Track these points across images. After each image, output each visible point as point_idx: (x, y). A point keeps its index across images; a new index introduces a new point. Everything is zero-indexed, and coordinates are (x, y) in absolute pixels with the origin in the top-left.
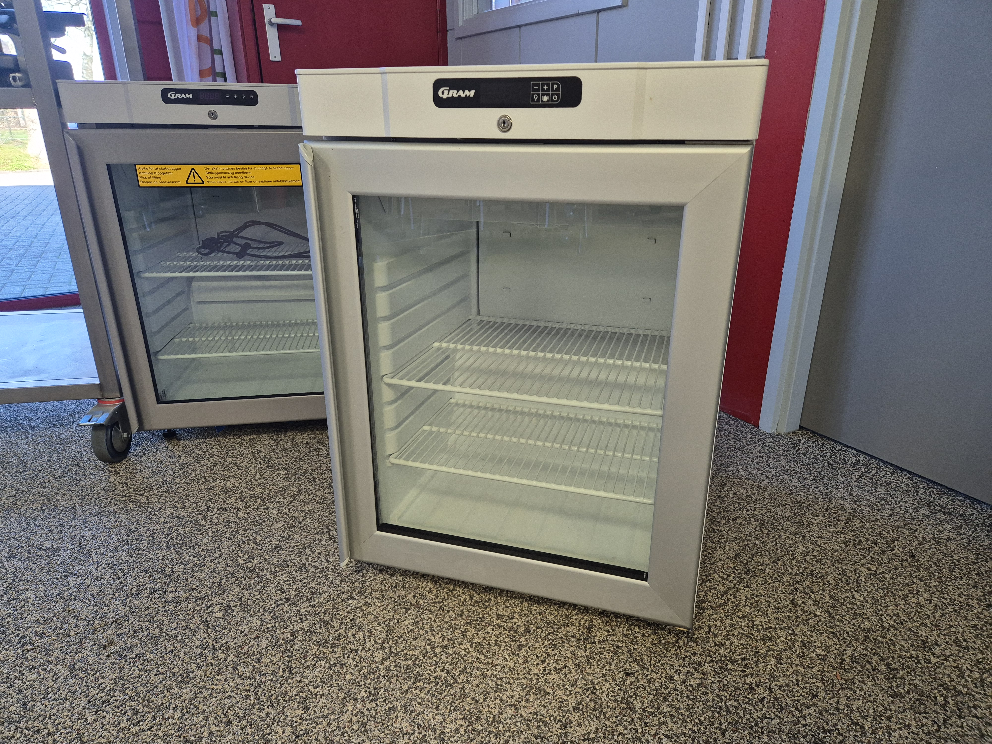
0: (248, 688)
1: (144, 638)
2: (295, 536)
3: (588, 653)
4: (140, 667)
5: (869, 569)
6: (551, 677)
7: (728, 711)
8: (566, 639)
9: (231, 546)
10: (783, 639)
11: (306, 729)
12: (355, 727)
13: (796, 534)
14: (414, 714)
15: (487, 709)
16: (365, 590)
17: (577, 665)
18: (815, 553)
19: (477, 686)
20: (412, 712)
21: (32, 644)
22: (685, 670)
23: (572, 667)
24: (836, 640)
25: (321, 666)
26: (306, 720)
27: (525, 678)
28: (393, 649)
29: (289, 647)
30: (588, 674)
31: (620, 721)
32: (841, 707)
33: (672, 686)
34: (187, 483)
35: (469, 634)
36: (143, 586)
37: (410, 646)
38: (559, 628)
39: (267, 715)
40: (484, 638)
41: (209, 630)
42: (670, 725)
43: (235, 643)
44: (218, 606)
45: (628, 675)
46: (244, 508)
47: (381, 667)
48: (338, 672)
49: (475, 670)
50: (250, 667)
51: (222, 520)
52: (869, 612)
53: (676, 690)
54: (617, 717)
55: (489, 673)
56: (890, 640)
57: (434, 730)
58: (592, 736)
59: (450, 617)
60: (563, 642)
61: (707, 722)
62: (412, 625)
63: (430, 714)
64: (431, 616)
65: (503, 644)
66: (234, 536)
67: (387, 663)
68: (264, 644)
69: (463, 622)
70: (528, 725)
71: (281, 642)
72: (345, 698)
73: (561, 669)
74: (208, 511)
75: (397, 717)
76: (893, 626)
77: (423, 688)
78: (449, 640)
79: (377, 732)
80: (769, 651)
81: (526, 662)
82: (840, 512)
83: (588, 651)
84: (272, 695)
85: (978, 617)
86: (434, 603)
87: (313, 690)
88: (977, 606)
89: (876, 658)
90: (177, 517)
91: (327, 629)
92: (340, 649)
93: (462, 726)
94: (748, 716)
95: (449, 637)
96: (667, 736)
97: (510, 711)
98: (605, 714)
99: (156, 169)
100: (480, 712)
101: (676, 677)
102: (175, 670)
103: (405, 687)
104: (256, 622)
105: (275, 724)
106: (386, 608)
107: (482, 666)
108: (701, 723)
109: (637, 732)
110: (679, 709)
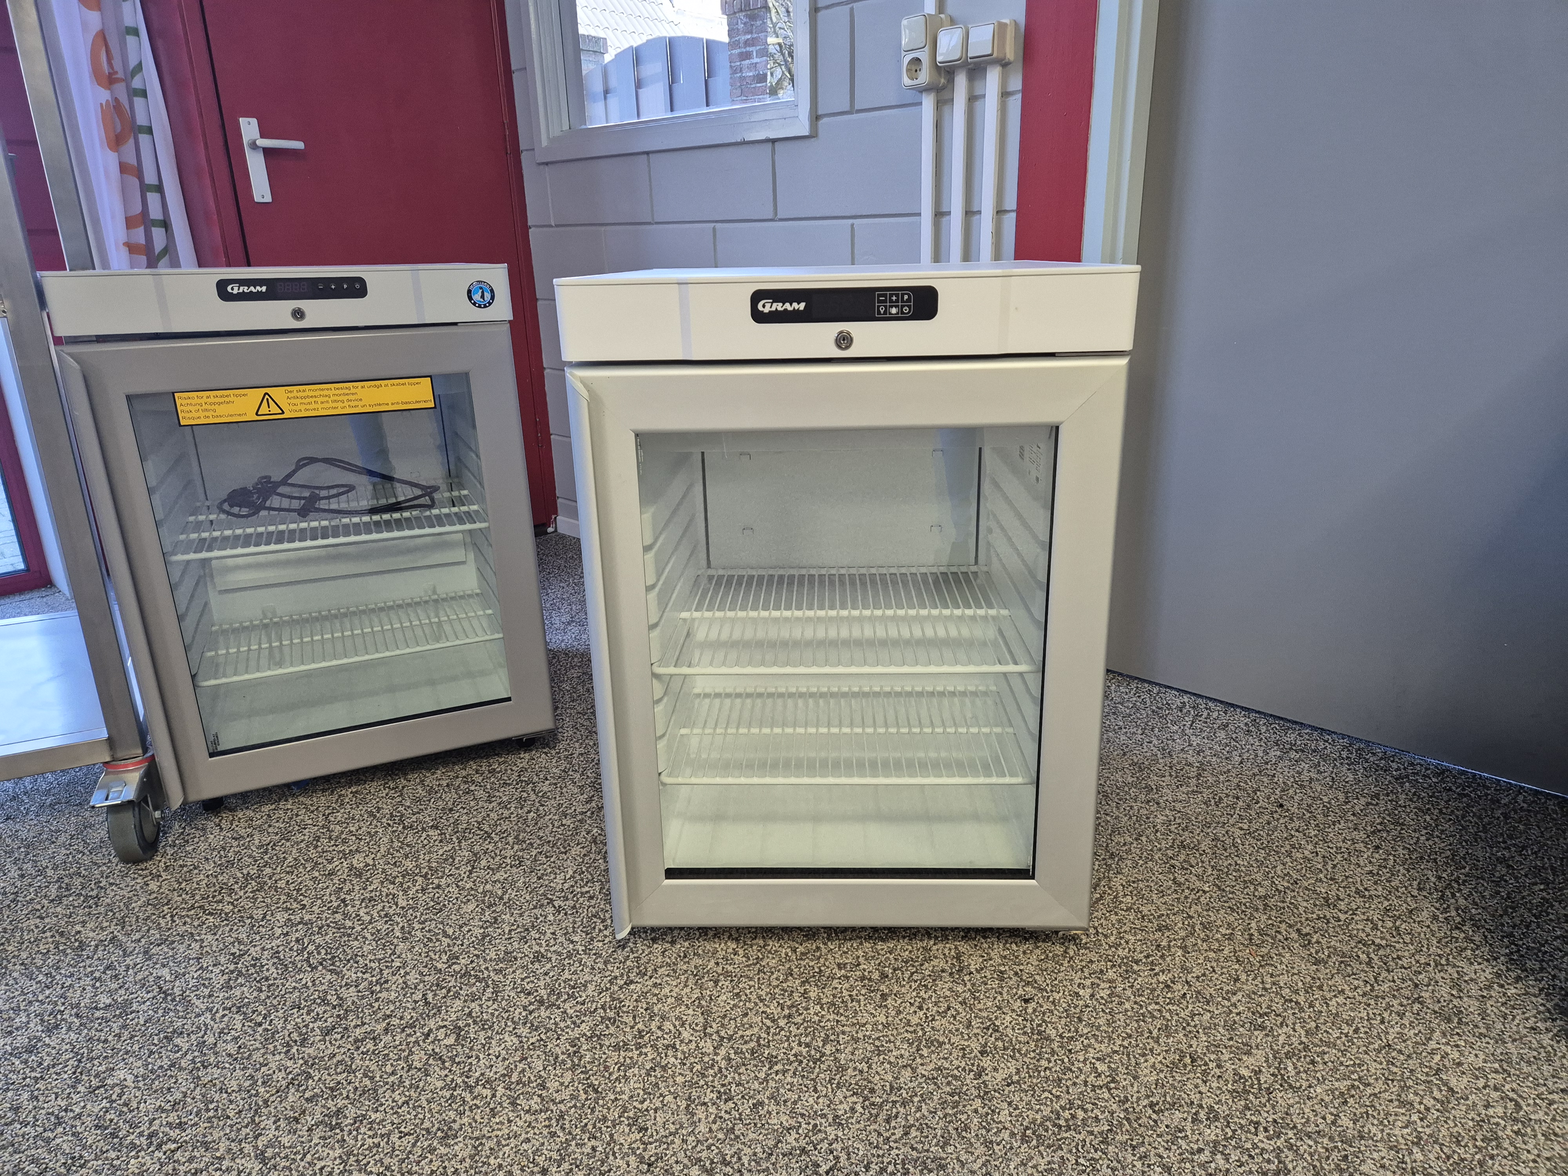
0: (547, 1123)
1: (351, 1095)
2: (504, 917)
3: (969, 986)
4: (370, 1133)
5: (1241, 829)
6: (937, 1023)
7: (1153, 1017)
8: (936, 976)
9: (413, 947)
10: (1180, 925)
11: (657, 1154)
12: (721, 1136)
13: (1149, 801)
14: (789, 1104)
15: (877, 1077)
16: (646, 968)
17: (962, 1003)
18: (1178, 821)
19: (853, 1054)
20: (785, 1101)
21: (175, 1141)
22: (1088, 982)
23: (958, 1007)
24: (1235, 914)
25: (635, 1075)
26: (651, 1143)
27: (907, 1031)
28: (722, 1034)
29: (577, 1062)
30: (980, 1010)
31: (1039, 1054)
32: (1268, 986)
33: (1081, 1003)
34: (288, 873)
35: (812, 995)
36: (306, 1026)
37: (743, 1025)
38: (922, 965)
39: (594, 1149)
40: (834, 996)
41: (447, 1064)
42: (1097, 1046)
43: (496, 1073)
44: (442, 1030)
45: (1026, 1001)
46: (401, 893)
47: (719, 1058)
48: (662, 1076)
49: (841, 1036)
50: (535, 1097)
51: (375, 915)
52: (1259, 877)
53: (1087, 1006)
54: (1034, 1051)
55: (860, 1035)
56: (1291, 903)
57: (824, 1116)
58: (1015, 1078)
59: (777, 979)
60: (934, 980)
61: (1135, 1035)
62: (733, 999)
63: (809, 1099)
64: (752, 983)
65: (861, 997)
66: (409, 933)
67: (722, 1052)
68: (538, 1065)
69: (797, 982)
70: (935, 1084)
71: (561, 1057)
72: (688, 1106)
73: (945, 1012)
74: (346, 906)
75: (769, 1113)
76: (1288, 888)
77: (785, 1072)
78: (789, 1008)
79: (752, 1136)
80: (1170, 941)
81: (899, 1012)
82: (1187, 768)
83: (968, 984)
84: (586, 1125)
85: (1370, 862)
86: (748, 966)
87: (640, 1106)
88: (1365, 850)
89: (1283, 926)
90: (299, 923)
91: (618, 1027)
92: (649, 1049)
93: (856, 1103)
94: (1175, 1017)
95: (789, 1003)
96: (1098, 1059)
97: (907, 1073)
98: (1019, 1051)
99: (208, 397)
100: (870, 1082)
101: (1081, 992)
102: (427, 1124)
103: (762, 1075)
104: (511, 1040)
105: (611, 1158)
106: (686, 986)
107: (847, 1029)
108: (1130, 1036)
109: (1063, 1062)
110: (1100, 1026)
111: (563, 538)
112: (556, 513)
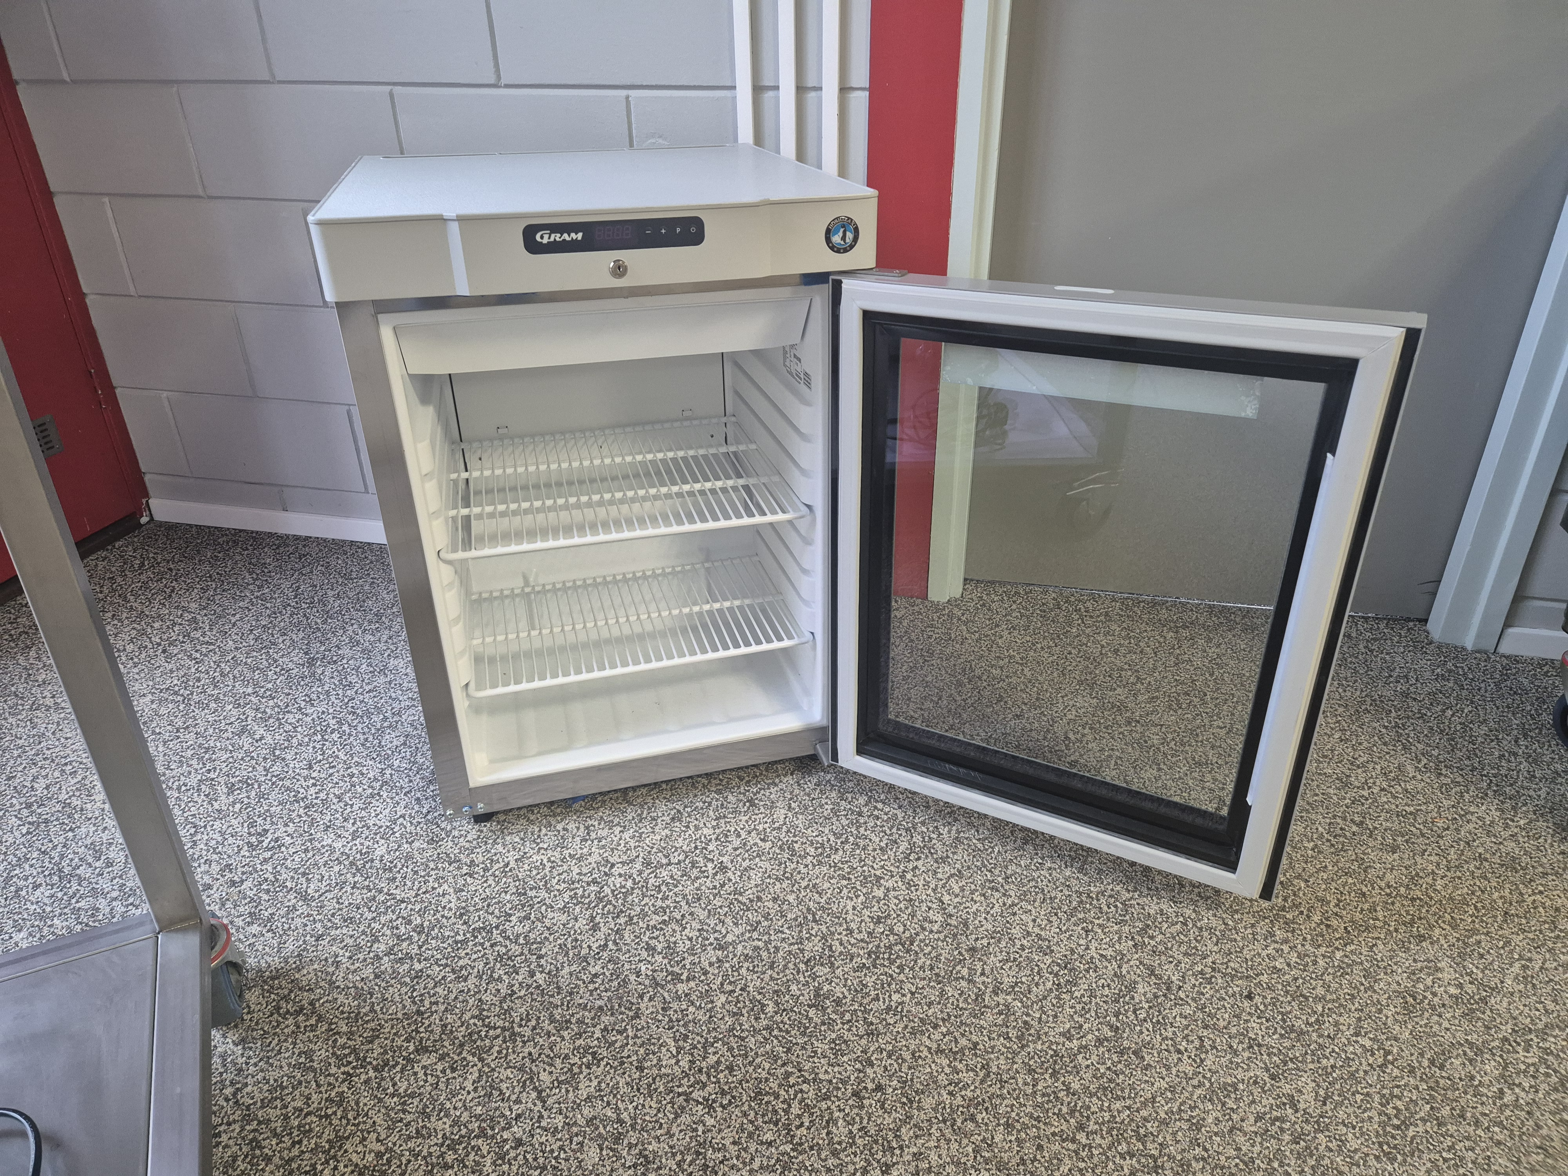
3: (1192, 1003)
6: (1208, 1062)
7: (1348, 965)
8: (1156, 1006)
13: (1129, 722)
15: (1223, 1158)
16: (885, 1139)
18: (1169, 737)
22: (1272, 951)
23: (1206, 1033)
27: (1194, 1086)
30: (1226, 1028)
31: (1314, 1054)
33: (1288, 977)
35: (1076, 1086)
40: (1096, 1077)
42: (1342, 1020)
45: (1249, 997)
53: (1295, 979)
54: (1306, 1053)
55: (1162, 1114)
59: (1026, 1083)
60: (1159, 1012)
61: (1353, 991)
62: (1010, 1133)
64: (1007, 1102)
65: (1120, 1066)
70: (1273, 1137)
73: (1202, 1045)
78: (1071, 1114)
81: (1167, 1067)
83: (1189, 1001)
94: (1363, 958)
95: (1065, 1109)
96: (1356, 1035)
97: (1240, 1138)
98: (1296, 1059)
101: (1277, 965)
108: (1353, 996)
109: (1337, 1053)
110: (1324, 996)
111: (171, 528)
112: (147, 495)
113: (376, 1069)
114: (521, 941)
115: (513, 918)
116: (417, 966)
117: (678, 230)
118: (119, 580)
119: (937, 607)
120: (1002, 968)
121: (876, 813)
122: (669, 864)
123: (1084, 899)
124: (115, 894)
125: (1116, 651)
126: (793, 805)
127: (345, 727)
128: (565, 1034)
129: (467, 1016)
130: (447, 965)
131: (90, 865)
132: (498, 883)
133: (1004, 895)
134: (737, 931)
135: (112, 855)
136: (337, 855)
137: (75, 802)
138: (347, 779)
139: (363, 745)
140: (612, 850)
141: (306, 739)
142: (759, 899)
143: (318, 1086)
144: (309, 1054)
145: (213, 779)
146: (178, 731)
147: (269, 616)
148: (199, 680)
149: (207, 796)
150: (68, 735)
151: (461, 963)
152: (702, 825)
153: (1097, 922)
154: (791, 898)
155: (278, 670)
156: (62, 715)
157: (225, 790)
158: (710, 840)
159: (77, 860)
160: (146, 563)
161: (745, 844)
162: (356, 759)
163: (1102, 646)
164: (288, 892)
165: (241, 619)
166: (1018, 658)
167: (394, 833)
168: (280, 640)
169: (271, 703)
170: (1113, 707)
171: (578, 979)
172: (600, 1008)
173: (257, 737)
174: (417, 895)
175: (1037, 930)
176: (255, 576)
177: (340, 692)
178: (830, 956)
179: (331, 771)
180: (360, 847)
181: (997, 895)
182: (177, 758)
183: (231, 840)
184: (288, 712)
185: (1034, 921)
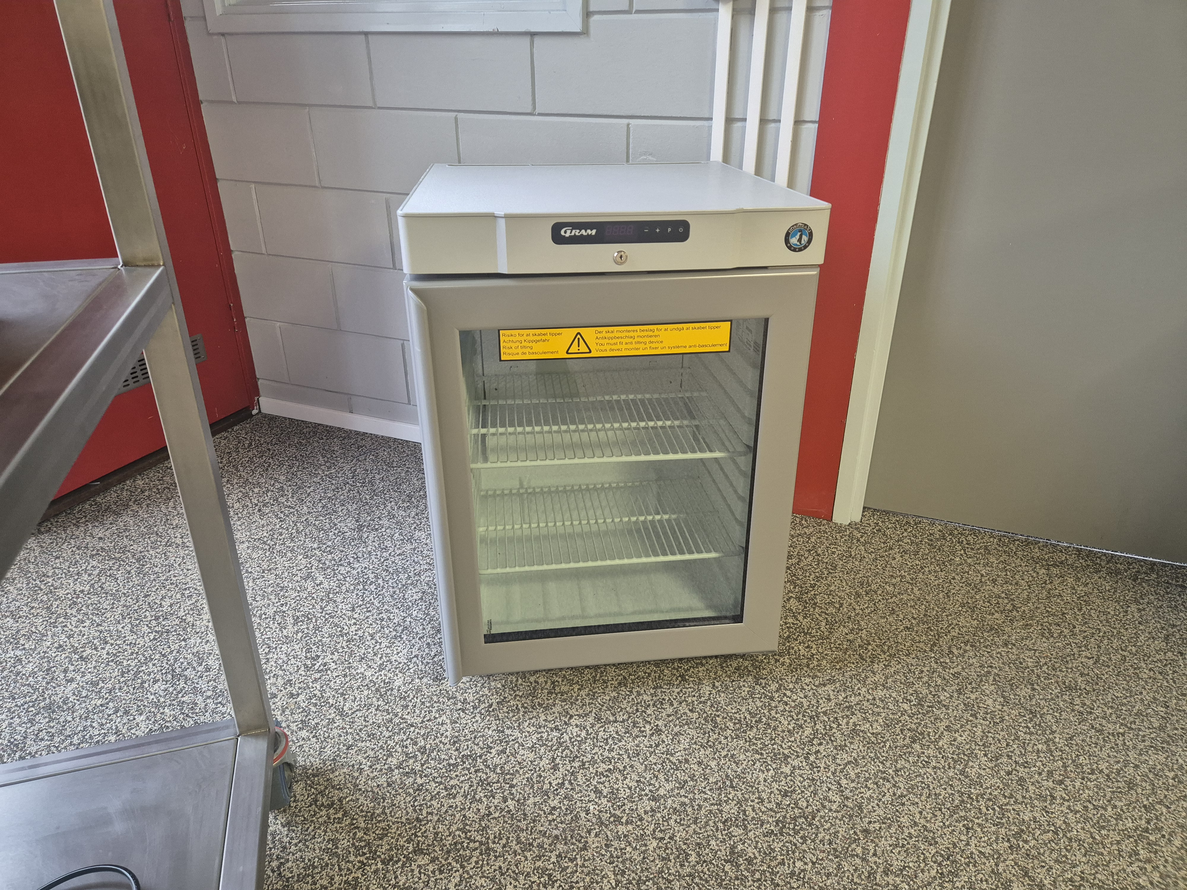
5: (1088, 658)
10: (1138, 778)
13: (1006, 644)
18: (1042, 661)
22: (1136, 868)
24: (1161, 753)
76: (1167, 713)
80: (1148, 799)
82: (1000, 600)
88: (1177, 658)
111: (272, 418)
112: (258, 395)
113: (383, 862)
114: (498, 771)
115: (493, 751)
116: (419, 781)
117: (669, 230)
118: (234, 454)
119: (840, 529)
120: (892, 852)
121: (785, 699)
122: (615, 721)
123: (965, 799)
124: (209, 693)
125: (994, 581)
126: (717, 684)
127: (380, 581)
128: (528, 854)
129: (454, 828)
130: (441, 783)
131: (194, 668)
132: (483, 720)
133: (894, 786)
134: (669, 786)
135: (210, 663)
136: (367, 682)
137: (189, 619)
138: (379, 622)
139: (392, 596)
140: (572, 703)
141: (352, 588)
142: (687, 761)
143: (340, 869)
144: (335, 842)
145: (284, 612)
146: (263, 572)
147: (334, 490)
148: (281, 535)
149: (279, 624)
150: (189, 567)
151: (452, 782)
152: (642, 692)
153: (976, 821)
154: (713, 764)
155: (336, 532)
156: (187, 552)
157: (292, 621)
158: (649, 706)
159: (185, 663)
160: (253, 443)
161: (676, 712)
162: (386, 607)
163: (982, 575)
164: (330, 707)
165: (314, 490)
166: (908, 578)
167: (409, 669)
168: (340, 509)
169: (330, 557)
170: (991, 630)
171: (540, 809)
172: (556, 837)
173: (318, 582)
174: (423, 722)
175: (922, 821)
176: (326, 459)
177: (379, 553)
178: (744, 820)
179: (368, 614)
180: (384, 678)
181: (888, 785)
182: (261, 593)
183: (293, 661)
184: (341, 565)
185: (921, 813)
